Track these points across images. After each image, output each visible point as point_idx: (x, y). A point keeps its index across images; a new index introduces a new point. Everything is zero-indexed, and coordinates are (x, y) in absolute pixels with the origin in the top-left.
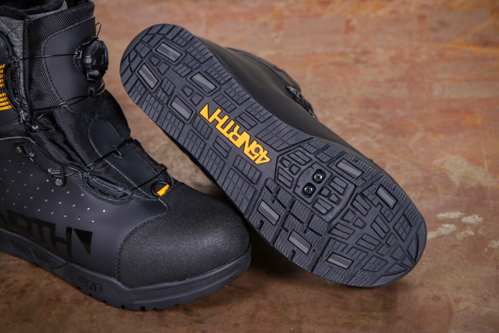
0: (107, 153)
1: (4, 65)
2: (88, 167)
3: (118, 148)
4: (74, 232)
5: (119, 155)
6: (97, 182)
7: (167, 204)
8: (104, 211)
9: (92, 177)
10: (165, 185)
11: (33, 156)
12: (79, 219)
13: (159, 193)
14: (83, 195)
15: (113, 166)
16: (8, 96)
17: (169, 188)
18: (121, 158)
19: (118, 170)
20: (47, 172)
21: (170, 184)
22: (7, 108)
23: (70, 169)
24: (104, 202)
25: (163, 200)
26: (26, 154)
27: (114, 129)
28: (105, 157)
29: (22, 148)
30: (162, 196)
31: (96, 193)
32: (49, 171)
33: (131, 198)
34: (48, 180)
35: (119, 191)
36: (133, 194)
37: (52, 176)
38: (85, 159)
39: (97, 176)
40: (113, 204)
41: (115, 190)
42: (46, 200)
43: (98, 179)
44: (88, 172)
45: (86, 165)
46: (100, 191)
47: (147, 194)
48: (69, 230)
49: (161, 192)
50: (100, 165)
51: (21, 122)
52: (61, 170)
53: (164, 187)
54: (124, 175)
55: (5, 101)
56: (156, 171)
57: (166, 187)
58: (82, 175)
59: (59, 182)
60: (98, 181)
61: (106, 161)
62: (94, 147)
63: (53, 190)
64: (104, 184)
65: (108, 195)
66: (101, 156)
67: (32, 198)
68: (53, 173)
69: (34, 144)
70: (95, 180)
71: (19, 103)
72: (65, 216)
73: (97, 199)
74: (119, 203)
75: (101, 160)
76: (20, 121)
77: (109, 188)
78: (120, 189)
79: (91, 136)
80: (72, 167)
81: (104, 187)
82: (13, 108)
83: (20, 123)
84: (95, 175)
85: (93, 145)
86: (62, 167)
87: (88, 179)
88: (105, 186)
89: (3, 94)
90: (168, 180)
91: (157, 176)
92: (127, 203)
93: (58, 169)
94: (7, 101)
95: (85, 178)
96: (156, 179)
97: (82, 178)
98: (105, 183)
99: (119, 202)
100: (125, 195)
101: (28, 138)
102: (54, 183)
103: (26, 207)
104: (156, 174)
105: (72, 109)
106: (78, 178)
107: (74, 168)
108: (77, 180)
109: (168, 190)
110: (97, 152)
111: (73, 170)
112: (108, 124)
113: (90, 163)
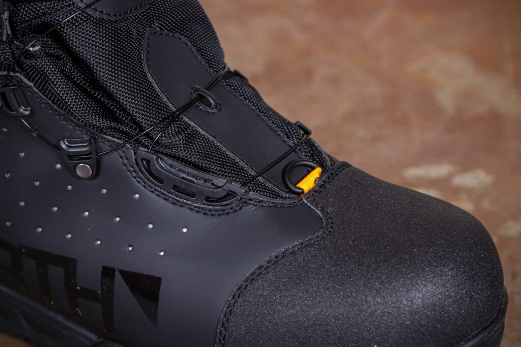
0: (184, 101)
2: (147, 135)
3: (209, 88)
4: (118, 277)
5: (209, 105)
6: (169, 167)
7: (322, 210)
8: (185, 230)
9: (158, 157)
10: (313, 168)
11: (27, 113)
12: (130, 249)
13: (300, 185)
14: (137, 196)
15: (201, 130)
17: (322, 174)
18: (215, 111)
19: (211, 138)
20: (59, 148)
21: (322, 165)
23: (109, 141)
24: (186, 211)
25: (311, 202)
26: (11, 110)
27: (194, 49)
28: (184, 109)
30: (310, 191)
31: (166, 193)
32: (64, 146)
33: (244, 202)
34: (59, 166)
35: (218, 187)
36: (247, 192)
37: (71, 156)
38: (139, 118)
39: (166, 155)
40: (205, 214)
41: (209, 185)
42: (55, 209)
43: (170, 161)
44: (146, 147)
45: (142, 130)
46: (175, 187)
47: (276, 190)
48: (108, 272)
49: (307, 184)
50: (173, 128)
52: (90, 143)
53: (309, 172)
54: (224, 149)
56: (288, 137)
57: (316, 173)
58: (135, 154)
59: (83, 170)
60: (171, 165)
61: (186, 119)
62: (158, 90)
63: (70, 187)
64: (185, 172)
65: (193, 195)
66: (174, 110)
67: (22, 204)
68: (72, 150)
69: (29, 87)
70: (162, 164)
72: (99, 242)
73: (168, 205)
74: (217, 213)
75: (173, 118)
77: (194, 180)
78: (219, 181)
79: (149, 66)
80: (113, 137)
81: (183, 178)
83: (1, 41)
84: (162, 153)
85: (155, 85)
86: (92, 137)
87: (148, 162)
88: (185, 176)
90: (317, 157)
91: (293, 150)
92: (235, 211)
93: (83, 142)
95: (142, 159)
96: (293, 156)
97: (136, 159)
98: (187, 169)
99: (217, 210)
100: (230, 194)
101: (17, 74)
102: (72, 171)
103: (8, 224)
104: (289, 146)
105: (96, 10)
106: (127, 159)
107: (117, 138)
108: (125, 165)
109: (320, 178)
110: (165, 100)
111: (114, 142)
112: (180, 39)
113: (151, 126)
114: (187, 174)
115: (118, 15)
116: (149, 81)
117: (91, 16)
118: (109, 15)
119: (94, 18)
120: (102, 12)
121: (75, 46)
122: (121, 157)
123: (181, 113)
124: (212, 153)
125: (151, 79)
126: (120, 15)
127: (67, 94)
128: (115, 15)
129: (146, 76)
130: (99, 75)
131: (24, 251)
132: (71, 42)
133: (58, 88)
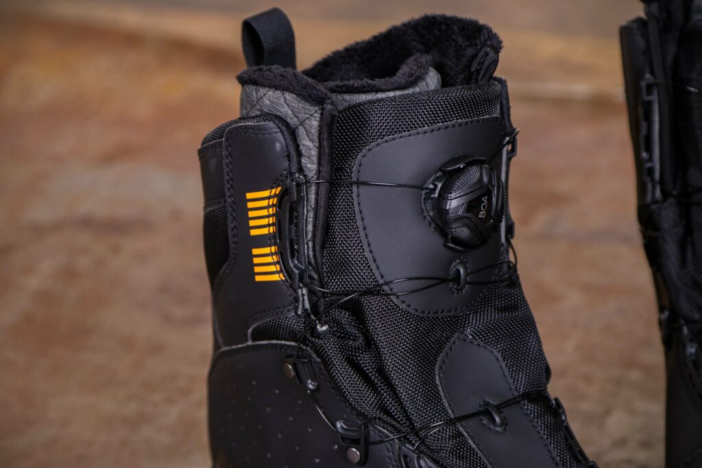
1: (279, 189)
5: (494, 421)
9: (419, 457)
15: (471, 443)
16: (281, 253)
18: (498, 429)
19: (479, 453)
22: (276, 277)
23: (380, 431)
32: (339, 426)
37: (343, 438)
38: (415, 417)
39: (429, 457)
43: (430, 463)
44: (413, 445)
45: (414, 428)
51: (300, 312)
52: (361, 430)
55: (274, 263)
58: (400, 449)
61: (461, 429)
62: (442, 394)
66: (452, 416)
69: (317, 363)
70: (421, 464)
71: (297, 272)
76: (296, 309)
79: (441, 369)
80: (384, 428)
82: (286, 280)
83: (296, 313)
84: (425, 454)
85: (440, 389)
86: (364, 423)
87: (410, 459)
89: (273, 249)
93: (355, 427)
94: (278, 263)
95: (405, 456)
97: (399, 454)
101: (308, 348)
105: (403, 302)
106: (392, 452)
107: (387, 430)
108: (389, 458)
110: (447, 405)
111: (384, 433)
112: (492, 352)
115: (426, 312)
116: (436, 384)
117: (397, 307)
118: (417, 310)
119: (400, 309)
120: (409, 306)
122: (387, 449)
123: (458, 422)
125: (438, 382)
126: (429, 313)
128: (423, 312)
129: (434, 378)
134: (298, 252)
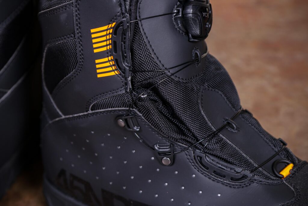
0: (220, 126)
1: (114, 24)
2: (201, 143)
3: (233, 118)
5: (233, 128)
6: (211, 161)
7: (294, 187)
8: (219, 195)
9: (206, 155)
10: (288, 164)
11: (138, 130)
12: (189, 204)
13: (282, 173)
14: (194, 176)
15: (229, 142)
16: (116, 61)
17: (293, 168)
18: (236, 131)
19: (234, 146)
20: (154, 149)
21: (293, 162)
22: (113, 74)
23: (180, 146)
24: (220, 185)
25: (288, 182)
26: (129, 127)
27: (225, 98)
28: (220, 130)
29: (126, 121)
30: (287, 176)
31: (209, 174)
32: (156, 148)
33: (252, 181)
34: (153, 158)
35: (238, 173)
36: (253, 176)
37: (160, 153)
38: (196, 134)
39: (210, 154)
40: (230, 187)
41: (233, 171)
42: (150, 181)
43: (212, 158)
44: (200, 150)
45: (198, 140)
46: (215, 172)
47: (269, 175)
49: (285, 172)
50: (214, 140)
51: (128, 91)
52: (170, 147)
53: (286, 166)
54: (241, 152)
55: (111, 66)
56: (275, 147)
57: (290, 166)
58: (194, 153)
59: (166, 160)
60: (213, 160)
61: (221, 135)
62: (207, 119)
63: (158, 170)
64: (220, 164)
65: (224, 177)
66: (215, 130)
67: (132, 177)
68: (161, 150)
69: (140, 116)
70: (208, 159)
72: (172, 200)
73: (211, 181)
74: (237, 187)
75: (215, 134)
76: (126, 89)
77: (225, 168)
78: (239, 170)
79: (202, 106)
80: (183, 144)
81: (219, 167)
82: (120, 74)
83: (126, 92)
84: (208, 153)
85: (205, 117)
86: (171, 144)
87: (201, 158)
88: (220, 166)
89: (110, 58)
90: (290, 158)
91: (277, 154)
92: (247, 186)
93: (167, 146)
94: (114, 65)
95: (198, 156)
96: (277, 157)
97: (194, 156)
98: (221, 162)
99: (237, 185)
100: (245, 177)
101: (134, 109)
102: (160, 161)
103: (124, 188)
104: (275, 151)
105: (176, 76)
106: (189, 156)
107: (184, 144)
108: (188, 159)
109: (292, 170)
110: (210, 125)
111: (183, 146)
112: (218, 92)
113: (203, 138)
114: (221, 165)
115: (187, 79)
116: (202, 115)
117: (174, 80)
118: (183, 79)
119: (175, 81)
120: (179, 78)
121: (165, 95)
122: (186, 155)
123: (219, 132)
124: (235, 154)
125: (203, 113)
126: (188, 79)
127: (160, 120)
128: (186, 79)
129: (201, 112)
130: (177, 111)
131: (132, 202)
132: (163, 93)
133: (155, 117)
134: (126, 57)
